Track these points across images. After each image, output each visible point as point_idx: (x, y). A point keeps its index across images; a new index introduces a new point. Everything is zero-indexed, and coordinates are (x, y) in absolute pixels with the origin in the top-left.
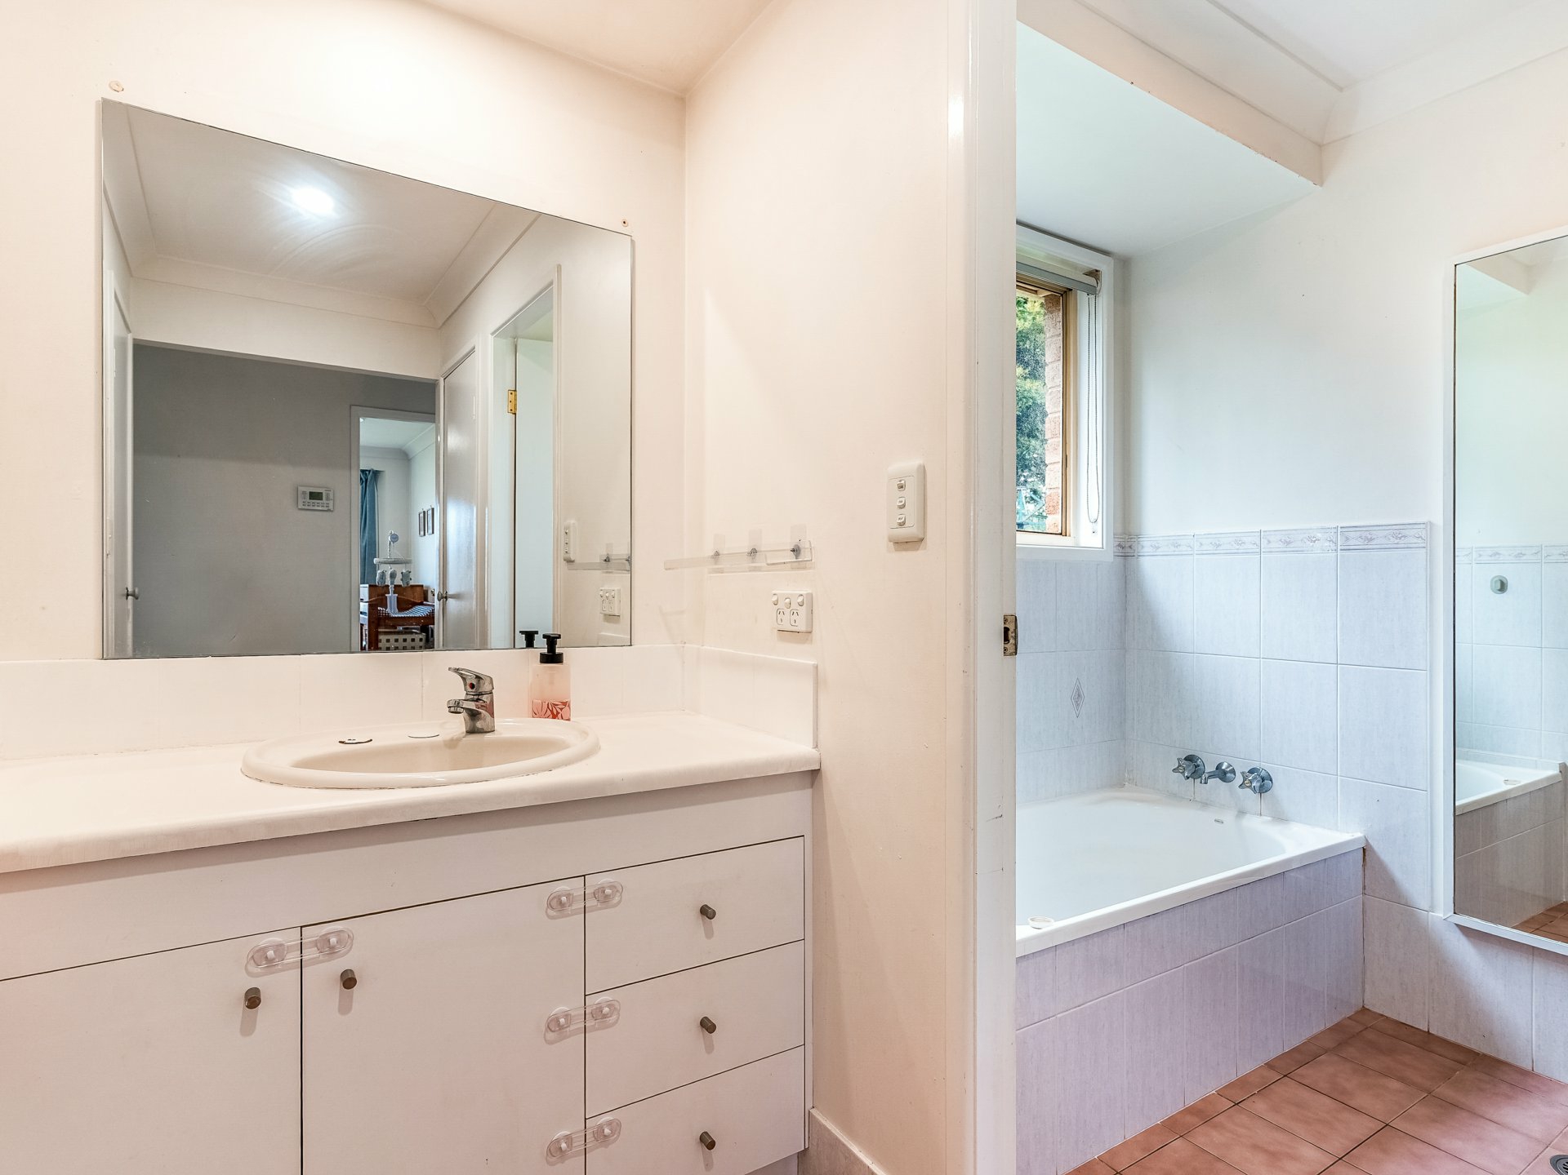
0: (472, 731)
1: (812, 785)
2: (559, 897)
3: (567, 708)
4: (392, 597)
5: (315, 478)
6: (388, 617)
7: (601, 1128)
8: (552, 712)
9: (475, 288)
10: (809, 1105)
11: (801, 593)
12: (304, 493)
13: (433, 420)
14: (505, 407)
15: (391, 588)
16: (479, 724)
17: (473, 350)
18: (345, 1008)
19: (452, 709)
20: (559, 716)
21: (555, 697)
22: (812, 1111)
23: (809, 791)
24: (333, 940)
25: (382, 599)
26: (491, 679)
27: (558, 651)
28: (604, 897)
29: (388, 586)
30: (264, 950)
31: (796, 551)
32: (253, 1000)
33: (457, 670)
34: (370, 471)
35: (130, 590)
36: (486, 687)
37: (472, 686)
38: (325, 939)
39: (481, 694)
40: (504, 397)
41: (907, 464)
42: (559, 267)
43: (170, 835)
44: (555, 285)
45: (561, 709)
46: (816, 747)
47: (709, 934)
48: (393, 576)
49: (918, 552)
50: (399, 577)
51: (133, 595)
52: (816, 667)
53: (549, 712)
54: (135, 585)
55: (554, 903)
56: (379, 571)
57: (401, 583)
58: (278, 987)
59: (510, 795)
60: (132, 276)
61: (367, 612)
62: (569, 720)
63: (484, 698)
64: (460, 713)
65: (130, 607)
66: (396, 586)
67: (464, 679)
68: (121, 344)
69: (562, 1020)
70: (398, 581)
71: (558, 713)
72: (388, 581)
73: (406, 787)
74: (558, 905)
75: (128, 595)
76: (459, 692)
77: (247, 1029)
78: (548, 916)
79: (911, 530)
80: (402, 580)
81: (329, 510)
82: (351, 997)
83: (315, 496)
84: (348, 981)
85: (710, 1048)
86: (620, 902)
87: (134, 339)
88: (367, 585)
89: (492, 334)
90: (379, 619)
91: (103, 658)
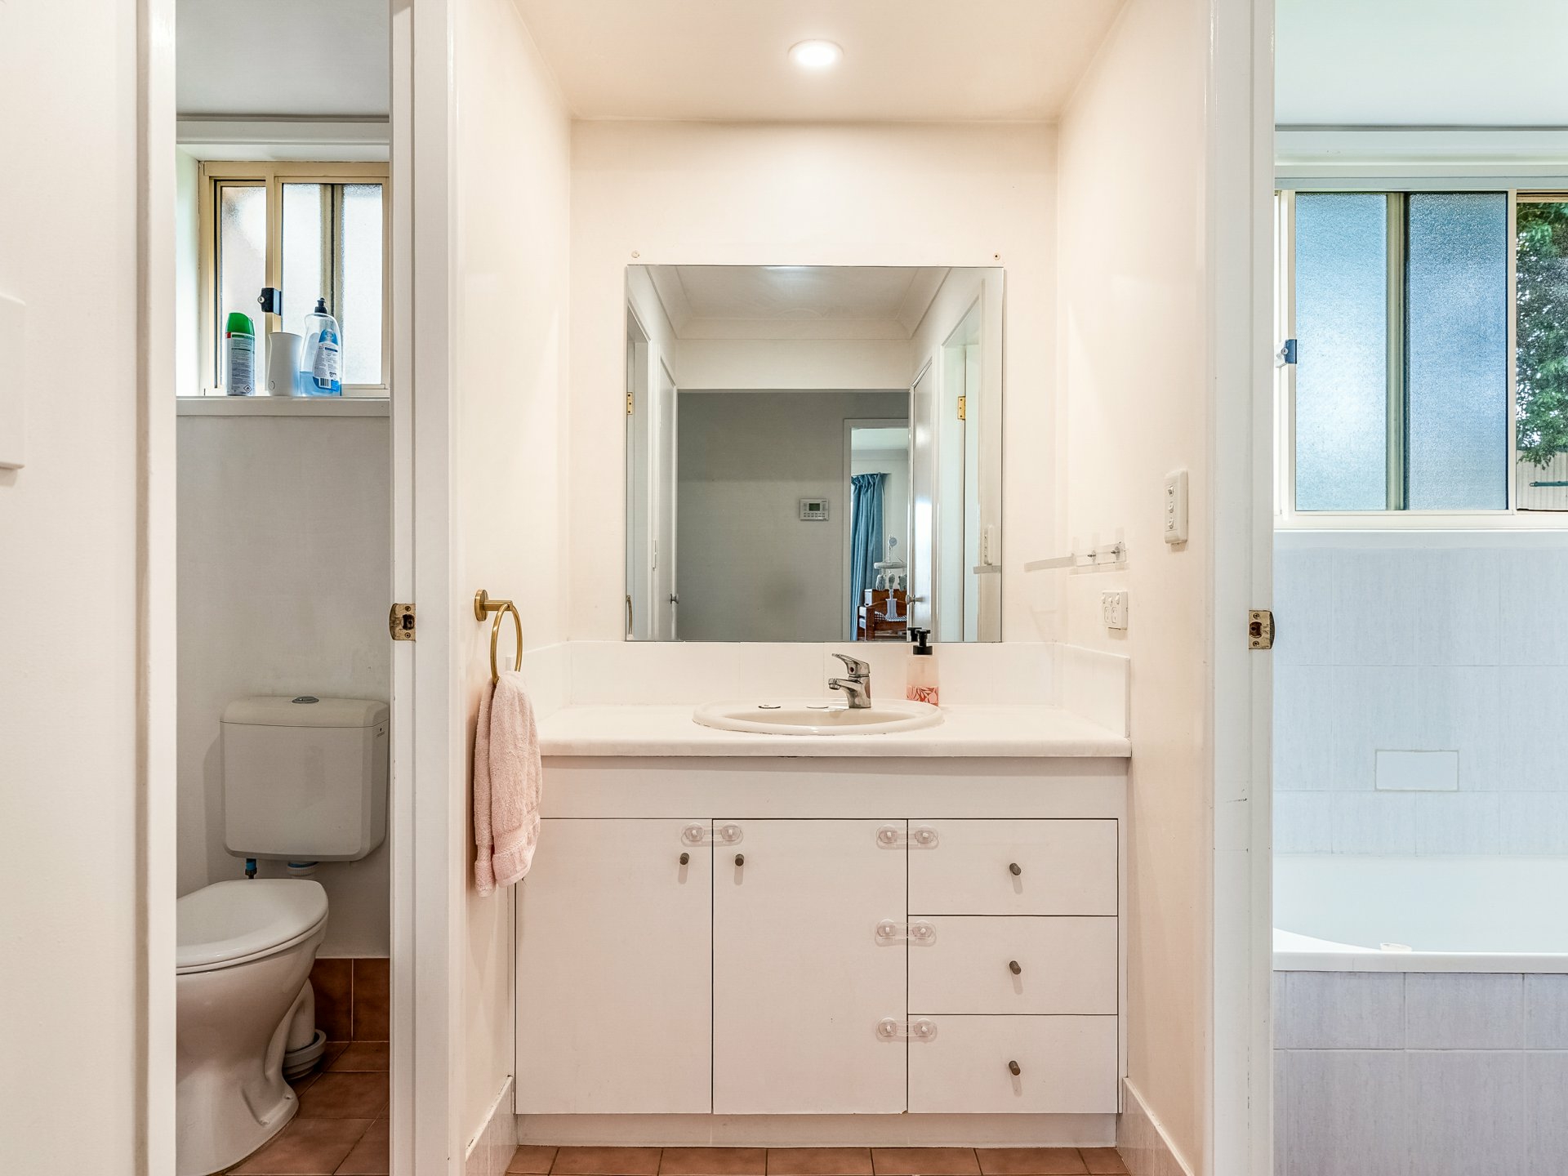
0: (853, 706)
1: (1127, 774)
2: (886, 832)
3: (934, 693)
4: (891, 602)
5: (813, 490)
6: (884, 622)
7: (920, 1025)
8: (920, 696)
9: (933, 301)
10: (1123, 1074)
11: (1119, 591)
12: (805, 505)
13: (907, 426)
14: (955, 414)
15: (891, 593)
16: (857, 701)
17: (931, 360)
18: (738, 880)
19: (832, 686)
20: (926, 699)
21: (924, 684)
22: (1126, 1080)
23: (1123, 778)
24: (731, 831)
25: (883, 604)
26: (868, 665)
27: (928, 645)
28: (924, 840)
29: (888, 590)
30: (691, 829)
31: (1116, 552)
32: (684, 860)
33: (838, 656)
34: (877, 475)
35: (673, 596)
36: (863, 671)
37: (852, 670)
38: (726, 829)
39: (859, 677)
40: (955, 403)
41: (1177, 471)
42: (983, 282)
43: (641, 746)
44: (980, 300)
45: (928, 694)
46: (1129, 736)
47: (1019, 889)
48: (891, 580)
49: (1185, 552)
50: (897, 581)
51: (675, 600)
52: (1129, 661)
53: (918, 697)
54: (678, 590)
55: (882, 836)
56: (879, 576)
57: (898, 587)
58: (700, 855)
59: (848, 746)
60: (676, 338)
61: (865, 616)
62: (936, 704)
63: (862, 680)
64: (837, 689)
65: (673, 609)
66: (896, 591)
67: (847, 664)
68: (667, 395)
69: (888, 929)
70: (896, 586)
71: (925, 697)
72: (887, 586)
73: (779, 734)
74: (886, 838)
75: (672, 600)
76: (843, 673)
77: (682, 879)
78: (879, 846)
79: (1179, 533)
80: (899, 584)
81: (825, 520)
82: (741, 874)
83: (814, 507)
84: (739, 861)
85: (1019, 990)
86: (936, 846)
87: (678, 390)
88: (871, 590)
89: (943, 345)
90: (876, 623)
91: (626, 641)
